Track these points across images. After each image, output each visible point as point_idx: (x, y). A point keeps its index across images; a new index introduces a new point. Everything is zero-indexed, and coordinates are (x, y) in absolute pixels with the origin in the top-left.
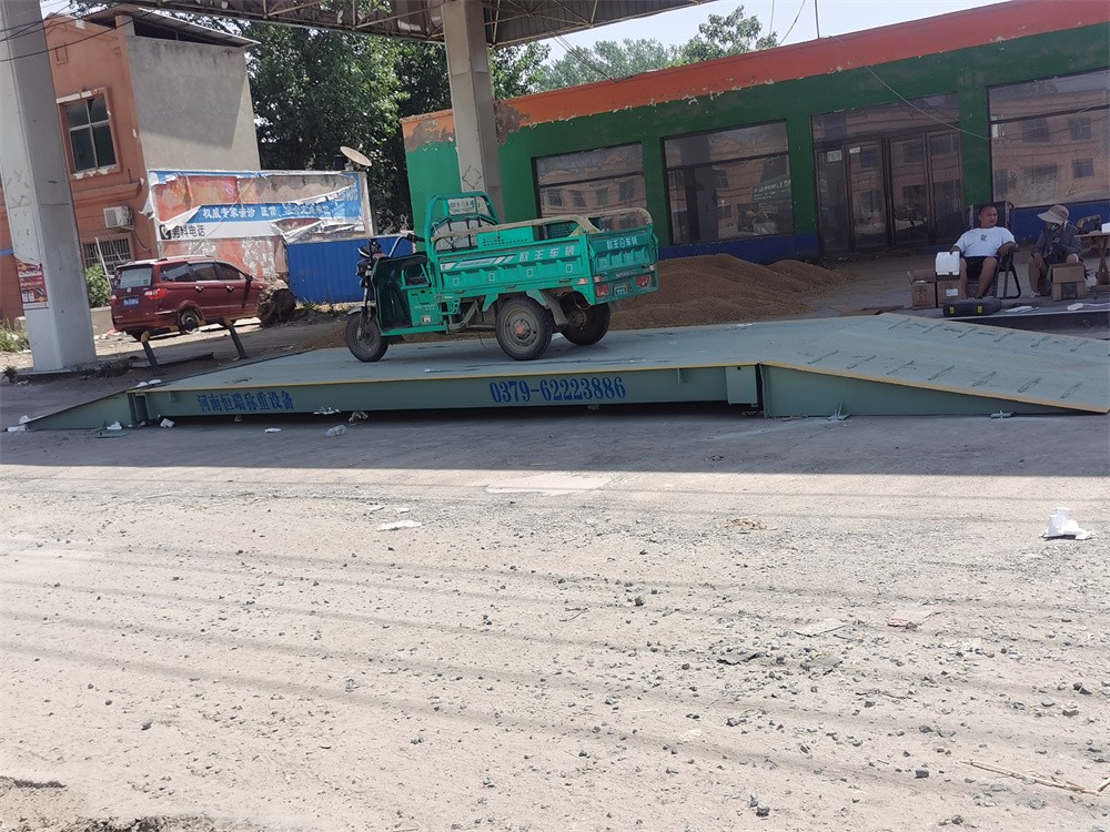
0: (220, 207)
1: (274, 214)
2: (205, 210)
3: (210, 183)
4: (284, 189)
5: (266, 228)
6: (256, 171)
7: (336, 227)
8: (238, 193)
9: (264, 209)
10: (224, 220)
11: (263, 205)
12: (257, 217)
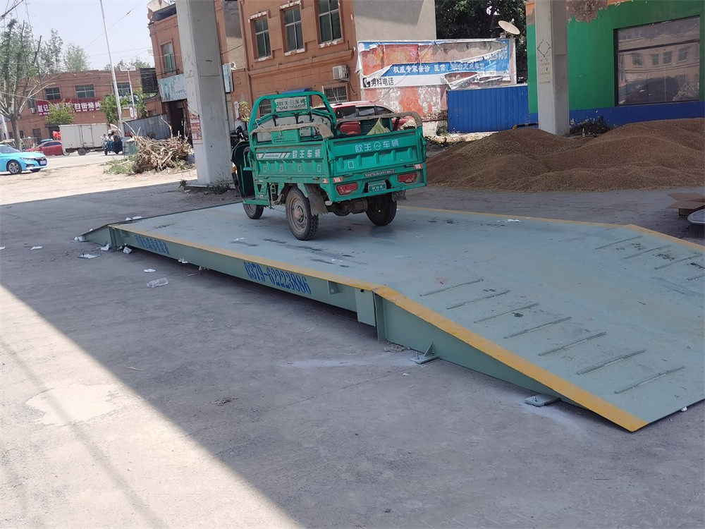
0: (406, 65)
1: (443, 69)
2: (395, 68)
3: (400, 48)
4: (452, 52)
5: (437, 79)
6: (433, 40)
7: (488, 78)
8: (418, 55)
9: (436, 66)
10: (408, 74)
11: (436, 64)
12: (432, 72)
